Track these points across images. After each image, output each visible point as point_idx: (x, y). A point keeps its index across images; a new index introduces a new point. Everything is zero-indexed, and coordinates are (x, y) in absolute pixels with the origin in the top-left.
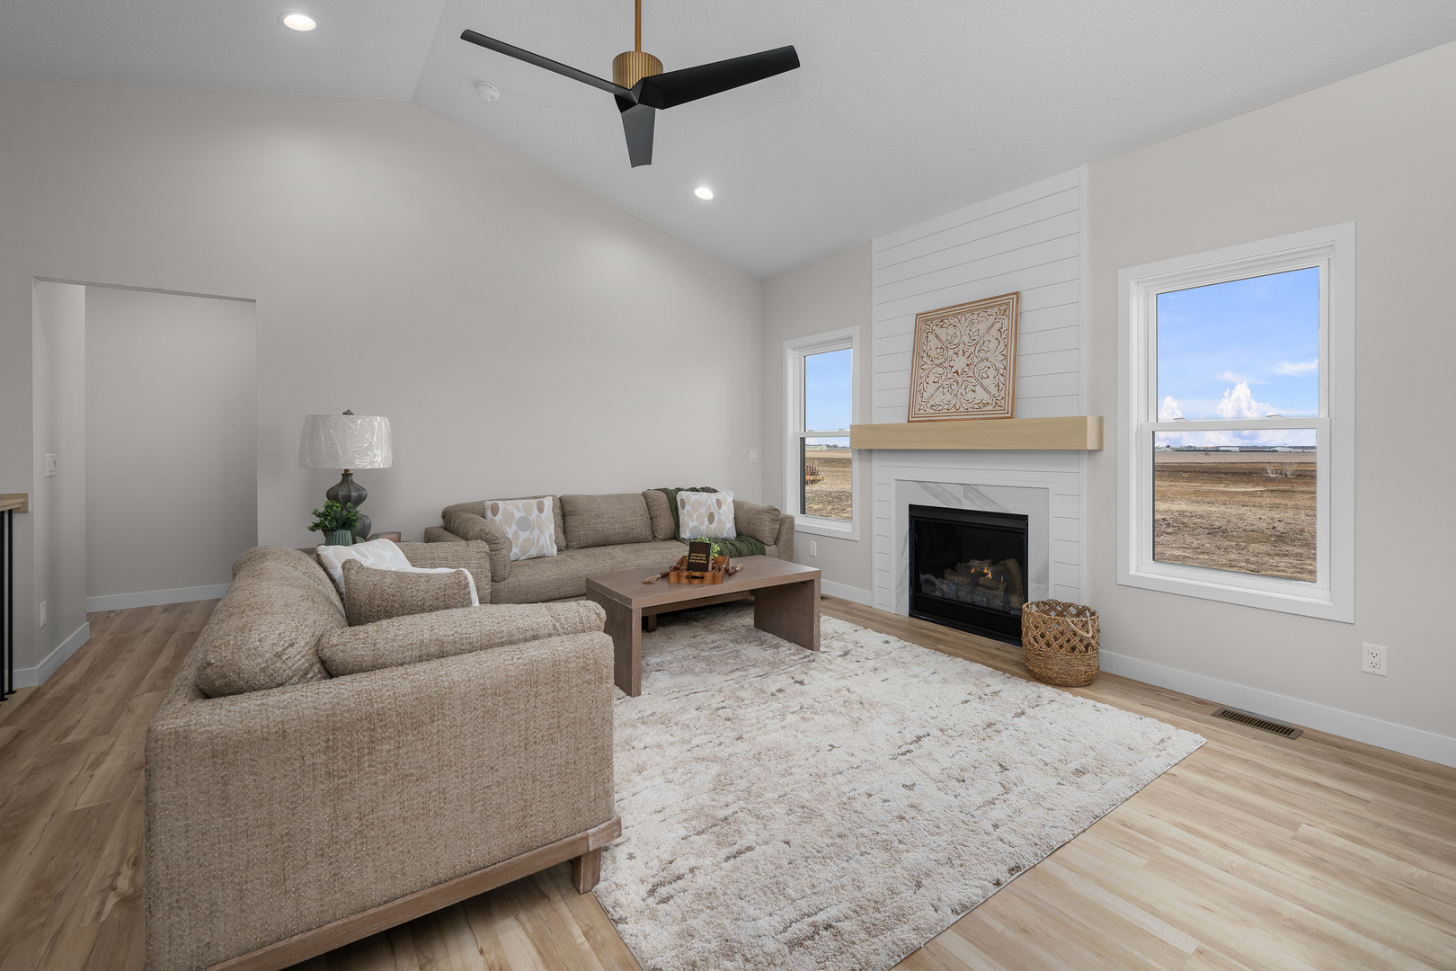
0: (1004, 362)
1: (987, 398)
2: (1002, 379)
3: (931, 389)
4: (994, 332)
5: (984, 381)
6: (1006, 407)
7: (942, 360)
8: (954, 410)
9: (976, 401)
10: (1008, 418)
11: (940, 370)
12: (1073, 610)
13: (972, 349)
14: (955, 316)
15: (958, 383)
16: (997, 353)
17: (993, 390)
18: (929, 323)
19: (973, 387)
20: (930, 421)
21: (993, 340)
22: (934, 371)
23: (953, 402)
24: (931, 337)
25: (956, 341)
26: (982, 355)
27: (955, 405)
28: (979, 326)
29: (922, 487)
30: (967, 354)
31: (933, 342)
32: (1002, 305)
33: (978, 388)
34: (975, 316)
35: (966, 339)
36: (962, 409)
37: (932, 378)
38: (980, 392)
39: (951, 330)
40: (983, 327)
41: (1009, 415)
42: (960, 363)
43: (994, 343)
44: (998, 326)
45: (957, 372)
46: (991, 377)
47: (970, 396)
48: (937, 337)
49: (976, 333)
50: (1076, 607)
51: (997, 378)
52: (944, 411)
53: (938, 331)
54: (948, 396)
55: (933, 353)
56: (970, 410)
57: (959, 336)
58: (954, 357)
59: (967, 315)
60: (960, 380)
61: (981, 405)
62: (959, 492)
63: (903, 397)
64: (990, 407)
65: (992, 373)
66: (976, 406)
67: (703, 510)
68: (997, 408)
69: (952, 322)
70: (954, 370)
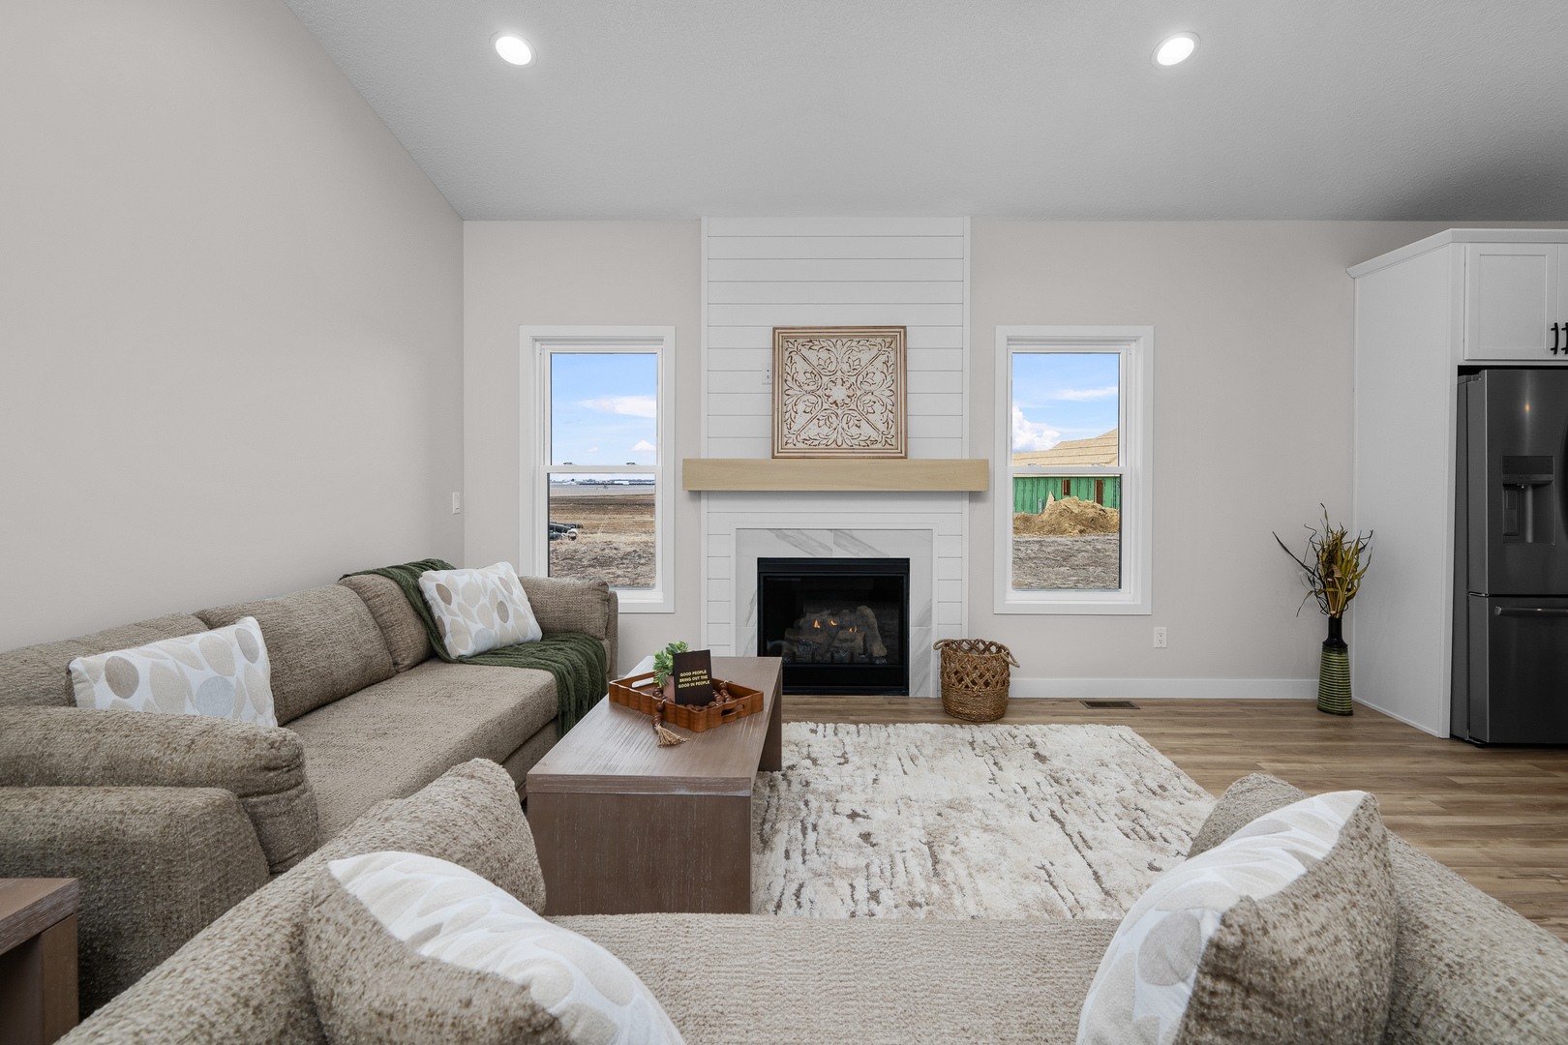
0: (892, 398)
1: (874, 435)
2: (891, 415)
3: (801, 419)
4: (878, 363)
5: (869, 416)
6: (895, 446)
7: (814, 387)
8: (833, 446)
9: (862, 438)
10: (901, 458)
11: (813, 399)
12: (981, 646)
13: (853, 379)
14: (828, 338)
15: (837, 415)
16: (884, 387)
17: (882, 427)
18: (792, 341)
19: (856, 422)
20: (805, 457)
21: (878, 373)
22: (805, 398)
23: (834, 436)
24: (796, 358)
25: (832, 367)
26: (866, 387)
27: (835, 441)
28: (860, 355)
29: (777, 536)
30: (847, 385)
31: (800, 365)
32: (888, 336)
33: (863, 423)
34: (854, 344)
35: (846, 367)
36: (844, 446)
37: (801, 407)
38: (865, 428)
39: (824, 354)
40: (866, 357)
41: (903, 455)
42: (839, 393)
43: (879, 378)
44: (883, 358)
45: (835, 402)
46: (878, 412)
47: (854, 431)
48: (805, 359)
49: (857, 362)
50: (969, 642)
51: (885, 414)
52: (821, 446)
53: (804, 351)
54: (825, 430)
55: (801, 378)
56: (855, 447)
57: (835, 363)
58: (831, 385)
59: (845, 340)
60: (839, 412)
61: (868, 442)
62: (828, 539)
63: (762, 426)
64: (879, 446)
65: (878, 407)
66: (862, 443)
67: (484, 600)
68: (887, 446)
69: (824, 344)
70: (831, 400)
